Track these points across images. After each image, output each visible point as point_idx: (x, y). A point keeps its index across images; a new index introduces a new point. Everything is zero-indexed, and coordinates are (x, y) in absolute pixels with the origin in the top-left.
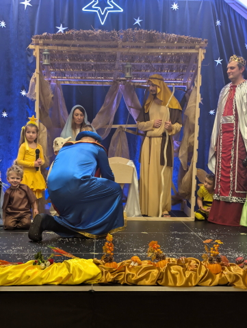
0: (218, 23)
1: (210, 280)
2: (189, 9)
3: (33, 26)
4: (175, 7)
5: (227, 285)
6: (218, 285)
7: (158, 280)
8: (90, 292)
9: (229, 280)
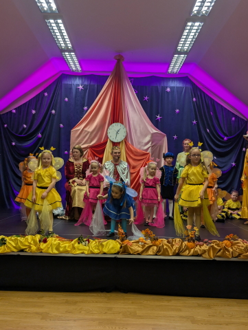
0: (194, 99)
1: (187, 251)
2: (177, 91)
3: (84, 98)
4: (168, 89)
5: (198, 255)
6: (192, 256)
7: (157, 252)
8: (115, 258)
9: (199, 253)
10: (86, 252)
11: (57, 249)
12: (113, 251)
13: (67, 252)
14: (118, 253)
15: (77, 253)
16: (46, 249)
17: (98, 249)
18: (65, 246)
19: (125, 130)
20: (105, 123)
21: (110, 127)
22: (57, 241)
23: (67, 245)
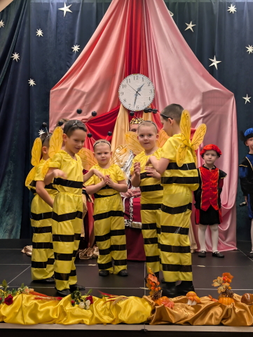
2: (249, 11)
3: (73, 34)
4: (232, 9)
7: (223, 319)
8: (143, 331)
10: (87, 321)
11: (33, 316)
12: (138, 319)
13: (52, 321)
14: (147, 322)
15: (71, 323)
16: (11, 316)
17: (110, 315)
18: (48, 311)
19: (151, 87)
20: (114, 75)
21: (124, 82)
22: (32, 302)
23: (51, 308)
